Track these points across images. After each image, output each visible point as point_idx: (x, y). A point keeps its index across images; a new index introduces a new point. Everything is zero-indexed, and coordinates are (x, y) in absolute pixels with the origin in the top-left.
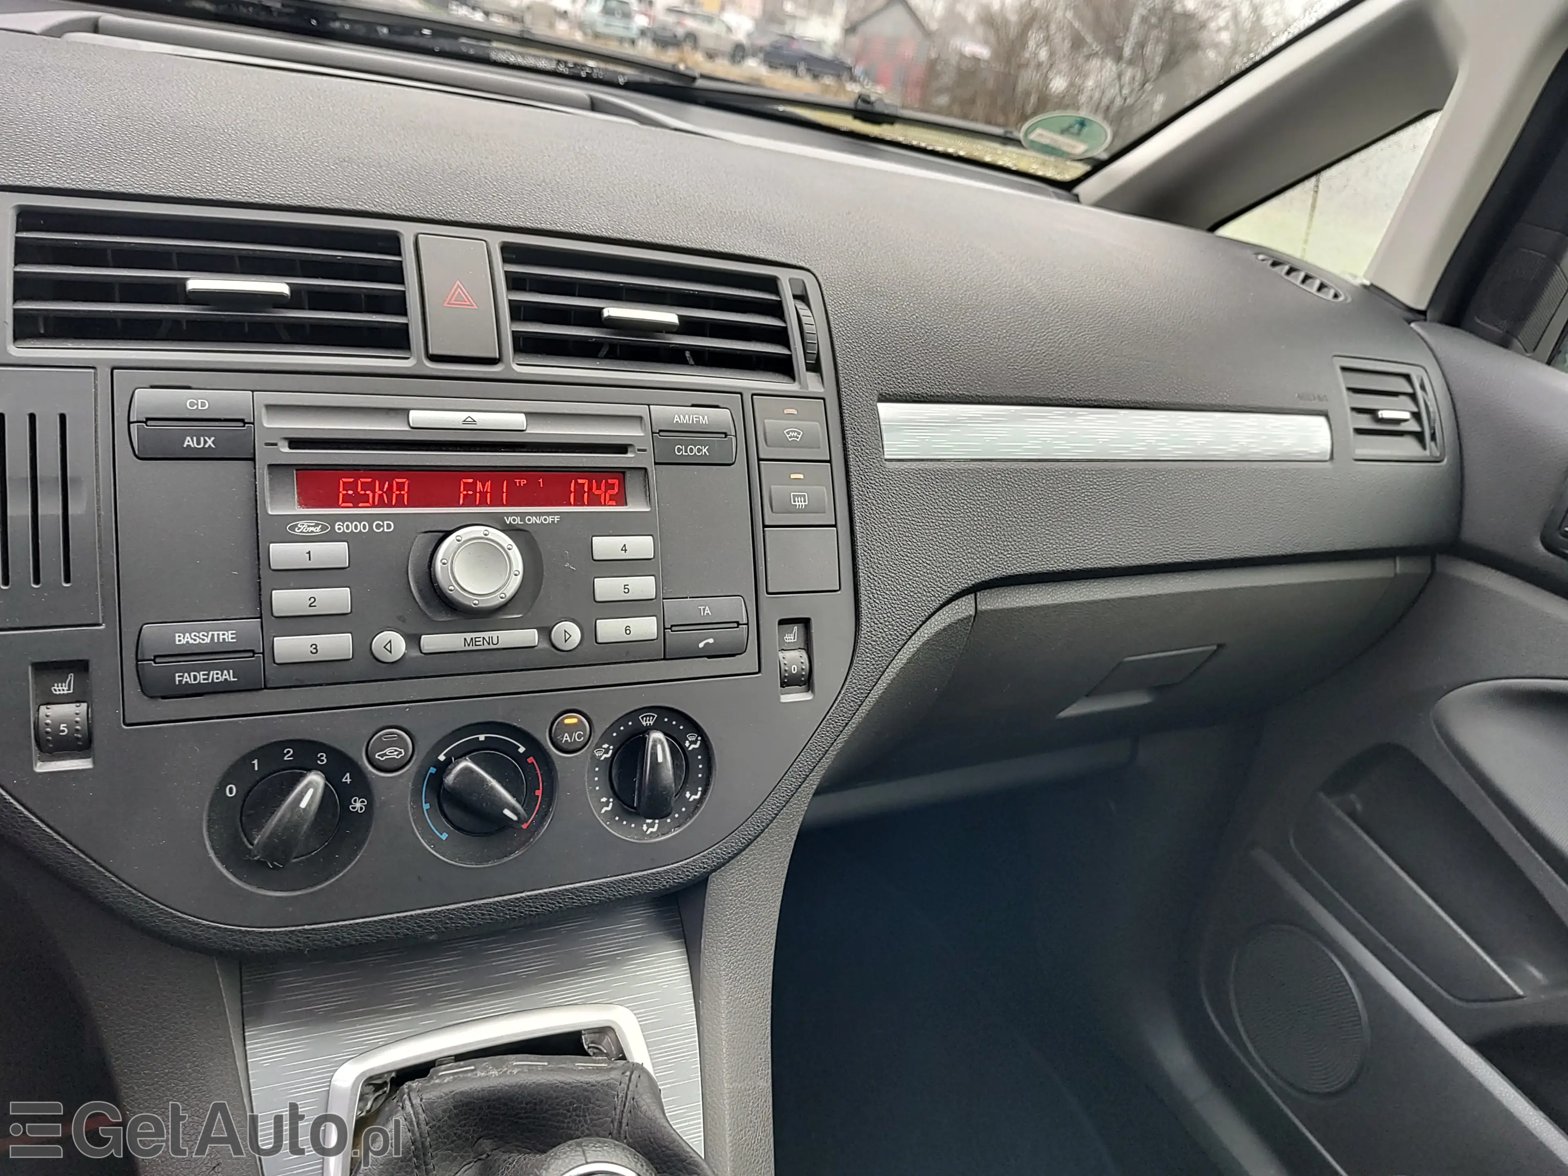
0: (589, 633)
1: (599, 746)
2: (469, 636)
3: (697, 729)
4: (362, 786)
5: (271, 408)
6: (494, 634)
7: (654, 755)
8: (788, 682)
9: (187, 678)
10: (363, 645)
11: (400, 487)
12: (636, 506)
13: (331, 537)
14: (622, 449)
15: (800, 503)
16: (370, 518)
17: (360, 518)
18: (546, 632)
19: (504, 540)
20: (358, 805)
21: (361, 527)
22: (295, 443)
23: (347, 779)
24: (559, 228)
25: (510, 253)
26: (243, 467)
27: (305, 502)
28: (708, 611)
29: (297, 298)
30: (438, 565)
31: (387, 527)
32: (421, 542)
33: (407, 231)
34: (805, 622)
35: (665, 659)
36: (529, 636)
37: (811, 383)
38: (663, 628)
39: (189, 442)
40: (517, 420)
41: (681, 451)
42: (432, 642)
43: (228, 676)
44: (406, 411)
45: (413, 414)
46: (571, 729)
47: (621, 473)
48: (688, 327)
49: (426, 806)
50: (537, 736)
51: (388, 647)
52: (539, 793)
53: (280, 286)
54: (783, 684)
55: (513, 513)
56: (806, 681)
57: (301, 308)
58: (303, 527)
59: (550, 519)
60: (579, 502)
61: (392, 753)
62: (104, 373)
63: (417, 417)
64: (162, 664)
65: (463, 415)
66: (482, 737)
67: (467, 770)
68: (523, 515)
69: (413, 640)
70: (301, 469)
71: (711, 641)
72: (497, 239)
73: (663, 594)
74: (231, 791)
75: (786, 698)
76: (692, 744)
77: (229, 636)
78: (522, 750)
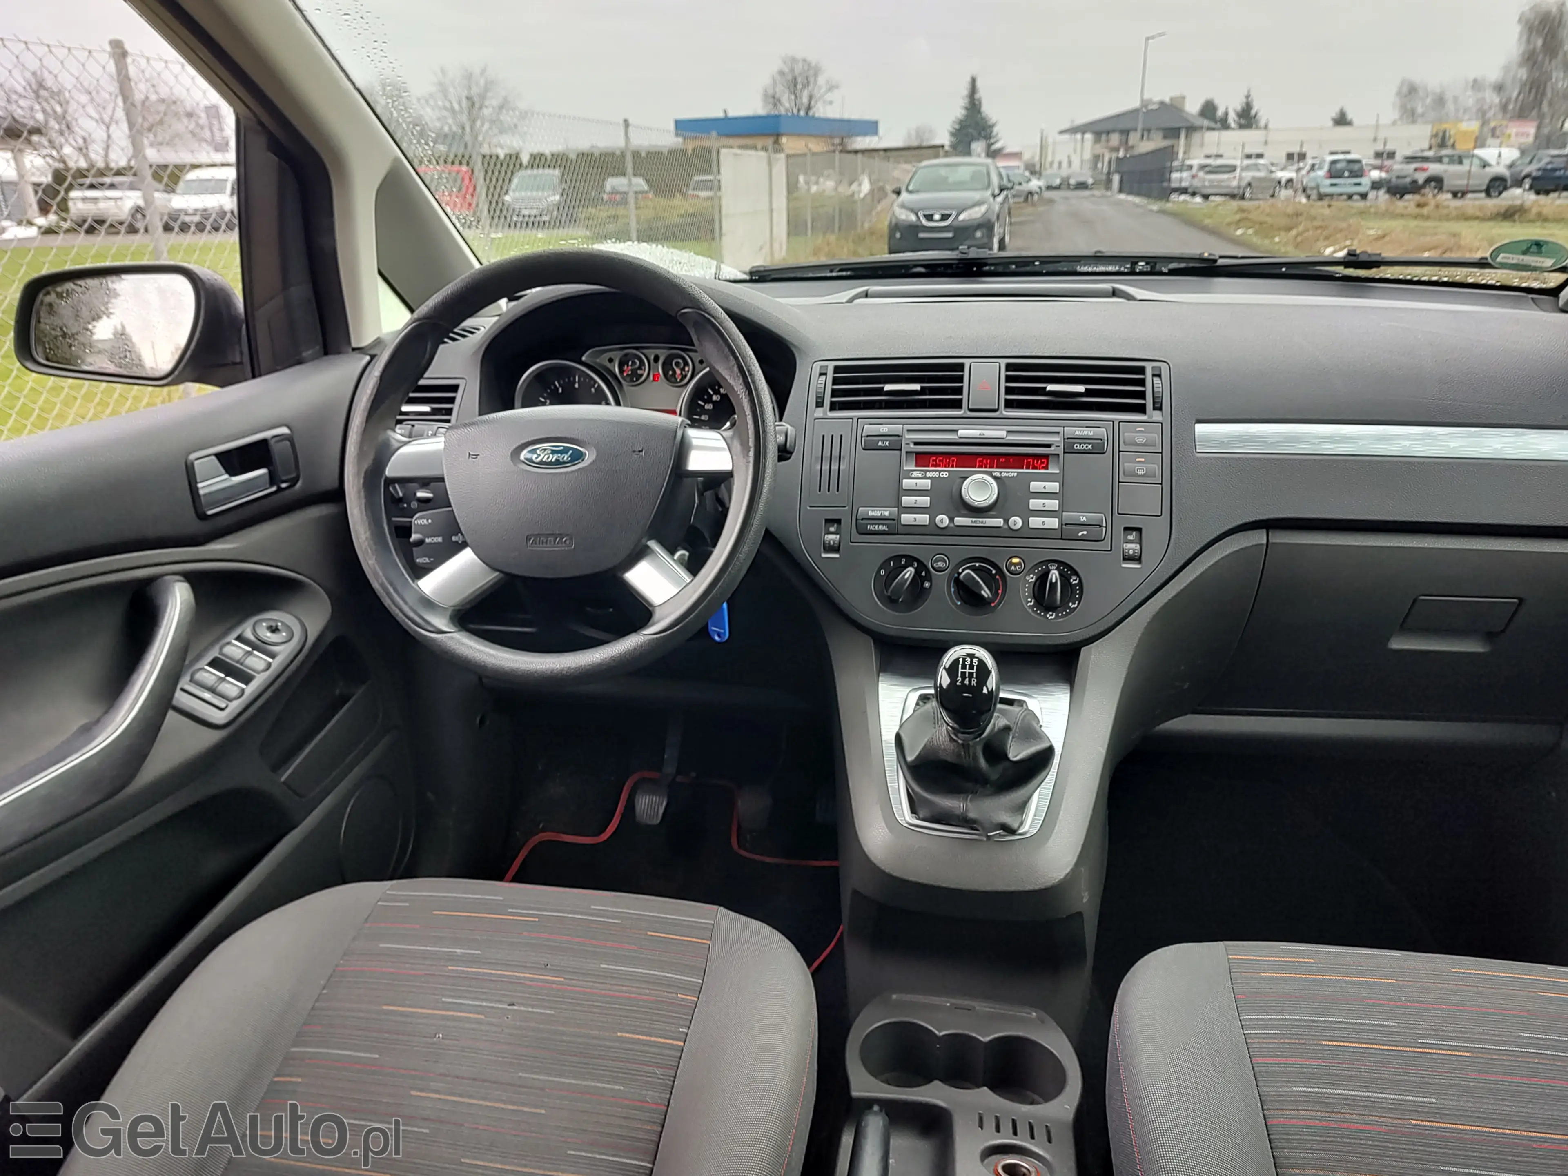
0: (1026, 523)
1: (1028, 574)
2: (974, 520)
3: (1076, 573)
4: (929, 577)
5: (909, 431)
6: (984, 520)
7: (1051, 579)
8: (1128, 558)
9: (872, 528)
10: (932, 519)
11: (953, 461)
12: (1053, 470)
13: (925, 478)
14: (1049, 446)
15: (1141, 472)
16: (940, 472)
17: (936, 471)
18: (1006, 521)
19: (991, 480)
20: (927, 585)
21: (936, 474)
22: (916, 444)
23: (924, 574)
24: (1034, 354)
25: (1009, 367)
26: (898, 452)
27: (917, 465)
28: (1084, 519)
29: (923, 391)
30: (963, 490)
31: (946, 475)
32: (959, 480)
33: (967, 362)
34: (1139, 530)
35: (1061, 539)
36: (999, 522)
37: (1157, 416)
38: (1061, 524)
39: (880, 443)
40: (1003, 434)
41: (1077, 447)
42: (959, 521)
43: (885, 528)
44: (956, 431)
45: (960, 432)
46: (1015, 564)
47: (1046, 456)
48: (1088, 393)
49: (953, 590)
50: (1000, 565)
51: (942, 521)
52: (1000, 592)
53: (917, 387)
54: (1124, 559)
55: (997, 472)
56: (1138, 559)
57: (925, 395)
58: (915, 474)
59: (1012, 475)
60: (1028, 468)
61: (940, 564)
62: (855, 420)
63: (961, 432)
64: (864, 522)
65: (978, 432)
66: (977, 564)
67: (968, 574)
68: (1001, 473)
69: (951, 520)
70: (918, 454)
71: (1085, 533)
72: (1004, 362)
73: (1062, 508)
74: (883, 572)
75: (1124, 565)
76: (1074, 581)
77: (887, 514)
78: (994, 572)
